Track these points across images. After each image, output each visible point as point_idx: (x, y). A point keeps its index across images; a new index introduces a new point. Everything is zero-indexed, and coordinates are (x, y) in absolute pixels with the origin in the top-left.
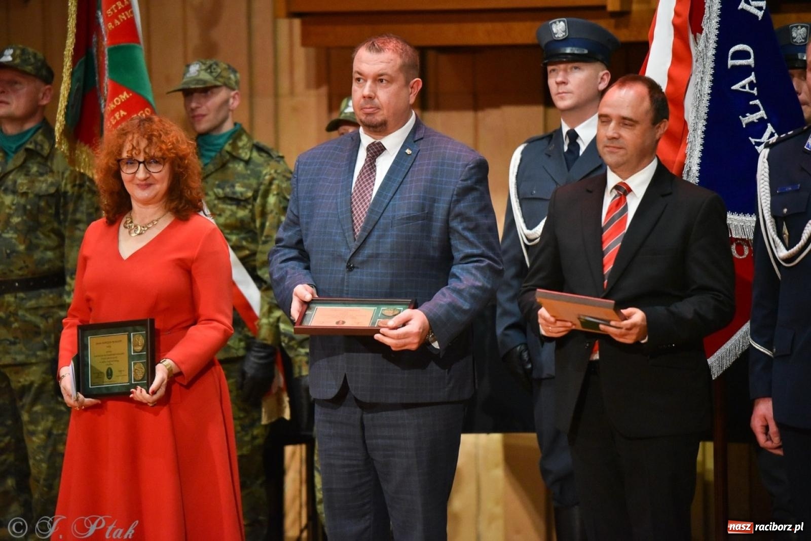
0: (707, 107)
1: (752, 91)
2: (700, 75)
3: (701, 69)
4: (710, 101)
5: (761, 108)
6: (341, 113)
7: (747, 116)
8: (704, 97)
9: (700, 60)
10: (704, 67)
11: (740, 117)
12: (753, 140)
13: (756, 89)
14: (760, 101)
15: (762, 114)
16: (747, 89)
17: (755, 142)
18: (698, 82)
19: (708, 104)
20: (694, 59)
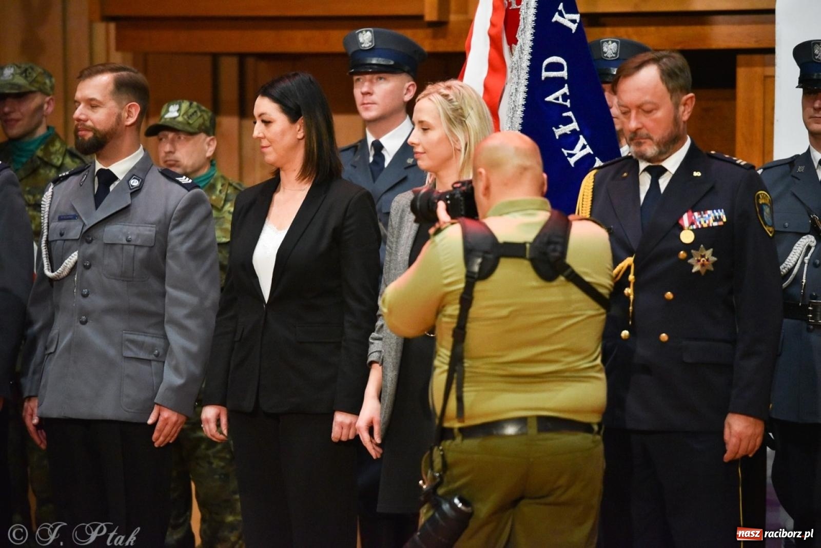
0: (521, 118)
1: (565, 103)
2: (514, 86)
3: (515, 80)
4: (524, 112)
5: (574, 119)
6: (161, 119)
7: (559, 128)
8: (518, 108)
9: (514, 71)
10: (519, 79)
11: (554, 128)
12: (565, 152)
13: (569, 101)
14: (573, 113)
15: (574, 125)
16: (561, 101)
17: (568, 153)
18: (512, 93)
19: (522, 115)
20: (509, 70)
